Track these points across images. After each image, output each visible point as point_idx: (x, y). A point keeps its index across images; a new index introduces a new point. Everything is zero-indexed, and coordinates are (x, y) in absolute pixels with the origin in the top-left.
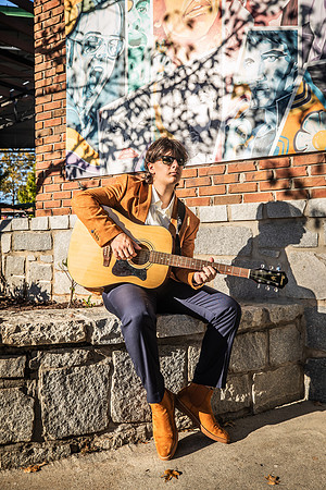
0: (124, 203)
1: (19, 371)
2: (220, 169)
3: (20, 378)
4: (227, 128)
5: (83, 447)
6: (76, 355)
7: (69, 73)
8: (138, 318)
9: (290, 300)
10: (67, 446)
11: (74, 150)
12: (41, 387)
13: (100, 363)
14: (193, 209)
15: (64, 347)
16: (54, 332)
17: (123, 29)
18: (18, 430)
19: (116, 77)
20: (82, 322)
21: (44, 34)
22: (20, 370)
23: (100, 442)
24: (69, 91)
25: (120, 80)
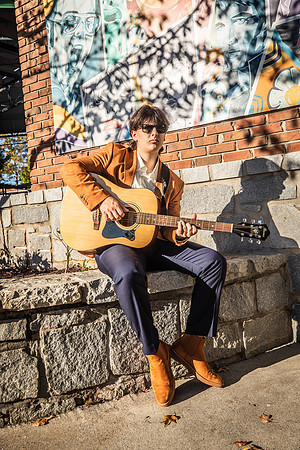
0: (111, 170)
1: (21, 333)
2: (199, 132)
3: (22, 340)
4: (204, 92)
5: (87, 399)
6: (73, 315)
7: (51, 53)
8: (128, 276)
9: (274, 250)
10: (72, 400)
11: (61, 126)
12: (43, 347)
13: (97, 321)
14: (176, 172)
15: (61, 308)
16: (51, 295)
17: (98, 6)
18: (25, 387)
19: (96, 52)
20: (77, 283)
21: (25, 18)
22: (23, 332)
23: (102, 394)
24: (53, 70)
25: (99, 55)
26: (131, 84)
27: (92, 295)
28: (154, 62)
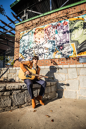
1: (9, 94)
2: (44, 60)
4: (45, 54)
5: (20, 107)
7: (20, 45)
10: (17, 107)
11: (20, 57)
12: (13, 97)
13: (23, 92)
16: (15, 87)
17: (29, 39)
18: (8, 104)
20: (20, 85)
24: (20, 48)
25: (28, 46)
26: (33, 51)
27: (23, 88)
28: (37, 48)
